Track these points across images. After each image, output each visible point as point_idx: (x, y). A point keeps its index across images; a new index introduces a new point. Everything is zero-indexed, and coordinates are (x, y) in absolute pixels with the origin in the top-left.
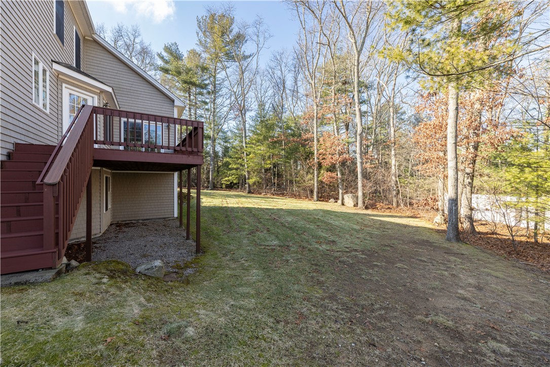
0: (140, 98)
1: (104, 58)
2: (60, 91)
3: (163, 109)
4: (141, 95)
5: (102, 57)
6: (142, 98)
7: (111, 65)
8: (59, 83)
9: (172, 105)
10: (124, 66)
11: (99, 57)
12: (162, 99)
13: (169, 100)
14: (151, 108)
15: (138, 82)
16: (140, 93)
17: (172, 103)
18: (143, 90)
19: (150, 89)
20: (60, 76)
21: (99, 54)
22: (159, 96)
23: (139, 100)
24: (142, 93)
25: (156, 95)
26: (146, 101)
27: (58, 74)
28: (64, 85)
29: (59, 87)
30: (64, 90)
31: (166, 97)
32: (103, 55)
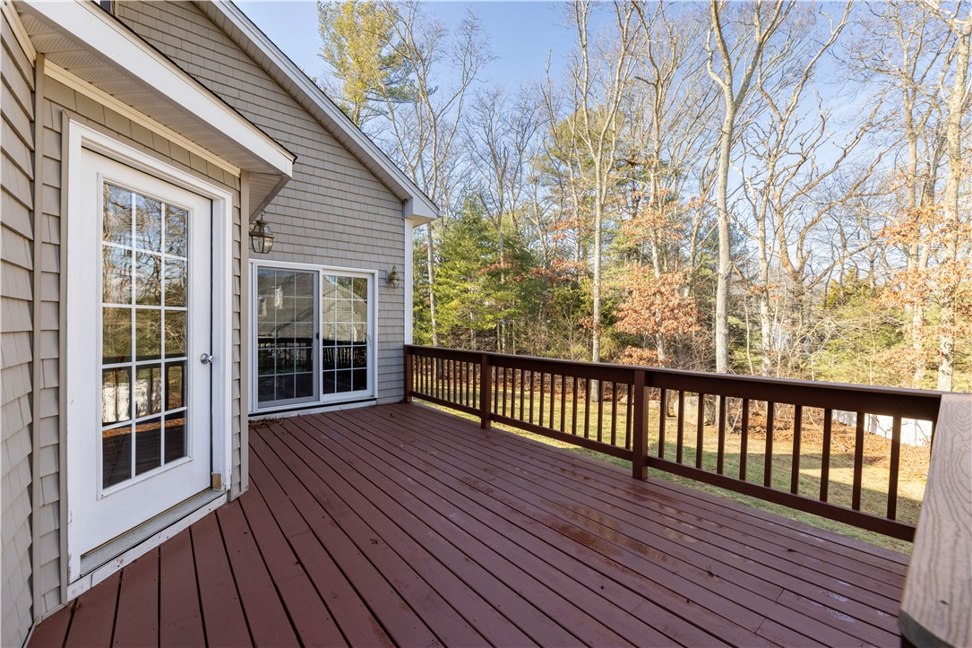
0: (310, 188)
1: (192, 38)
2: (46, 172)
3: (375, 226)
4: (314, 180)
5: (183, 34)
6: (315, 189)
7: (215, 67)
8: (45, 116)
9: (399, 215)
10: (262, 74)
11: (174, 31)
12: (374, 194)
13: (390, 197)
14: (342, 220)
15: (306, 134)
16: (310, 170)
17: (399, 206)
18: (318, 164)
19: (341, 161)
20: (51, 69)
21: (173, 20)
22: (365, 183)
23: (309, 197)
24: (318, 172)
25: (357, 181)
26: (328, 201)
27: (41, 55)
28: (77, 132)
29: (46, 144)
30: (77, 160)
31: (383, 188)
32: (186, 25)
